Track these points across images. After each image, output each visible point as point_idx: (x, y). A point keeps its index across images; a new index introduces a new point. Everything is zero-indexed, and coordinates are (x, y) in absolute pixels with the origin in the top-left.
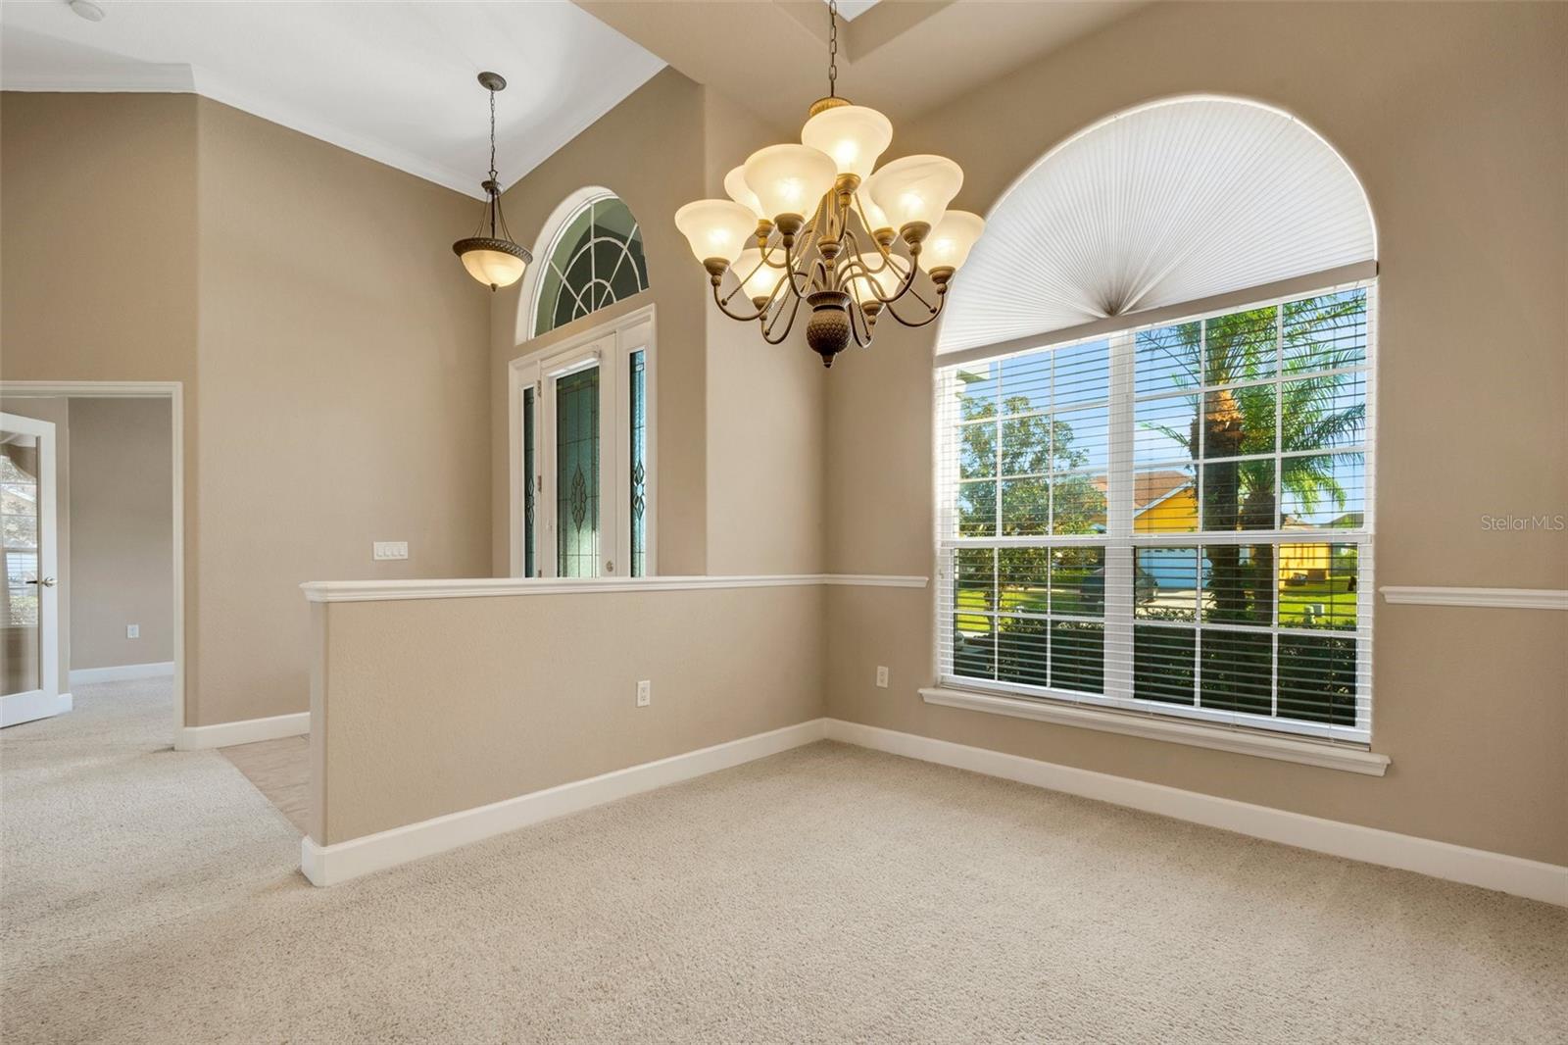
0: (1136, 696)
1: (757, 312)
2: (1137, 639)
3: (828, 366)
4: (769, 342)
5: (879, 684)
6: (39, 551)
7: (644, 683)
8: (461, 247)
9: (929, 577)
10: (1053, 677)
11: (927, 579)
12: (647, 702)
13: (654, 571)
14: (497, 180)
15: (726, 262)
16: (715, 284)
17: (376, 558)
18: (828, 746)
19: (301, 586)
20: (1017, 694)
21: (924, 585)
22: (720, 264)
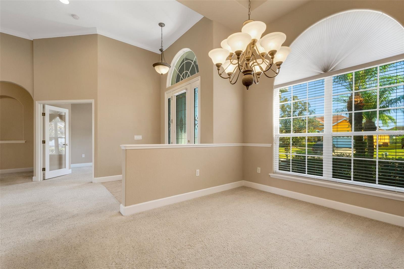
0: (333, 177)
1: (229, 77)
2: (333, 162)
3: (248, 89)
4: (231, 84)
5: (258, 172)
6: (65, 138)
7: (198, 171)
8: (155, 65)
9: (271, 144)
10: (308, 171)
11: (271, 145)
12: (198, 175)
13: (200, 142)
14: (163, 48)
15: (221, 64)
16: (218, 70)
17: (135, 139)
18: (244, 188)
19: (120, 146)
20: (297, 176)
21: (270, 146)
22: (220, 64)
